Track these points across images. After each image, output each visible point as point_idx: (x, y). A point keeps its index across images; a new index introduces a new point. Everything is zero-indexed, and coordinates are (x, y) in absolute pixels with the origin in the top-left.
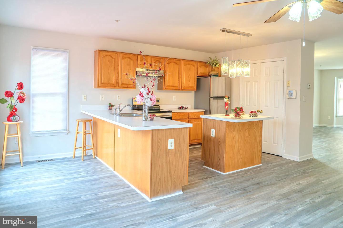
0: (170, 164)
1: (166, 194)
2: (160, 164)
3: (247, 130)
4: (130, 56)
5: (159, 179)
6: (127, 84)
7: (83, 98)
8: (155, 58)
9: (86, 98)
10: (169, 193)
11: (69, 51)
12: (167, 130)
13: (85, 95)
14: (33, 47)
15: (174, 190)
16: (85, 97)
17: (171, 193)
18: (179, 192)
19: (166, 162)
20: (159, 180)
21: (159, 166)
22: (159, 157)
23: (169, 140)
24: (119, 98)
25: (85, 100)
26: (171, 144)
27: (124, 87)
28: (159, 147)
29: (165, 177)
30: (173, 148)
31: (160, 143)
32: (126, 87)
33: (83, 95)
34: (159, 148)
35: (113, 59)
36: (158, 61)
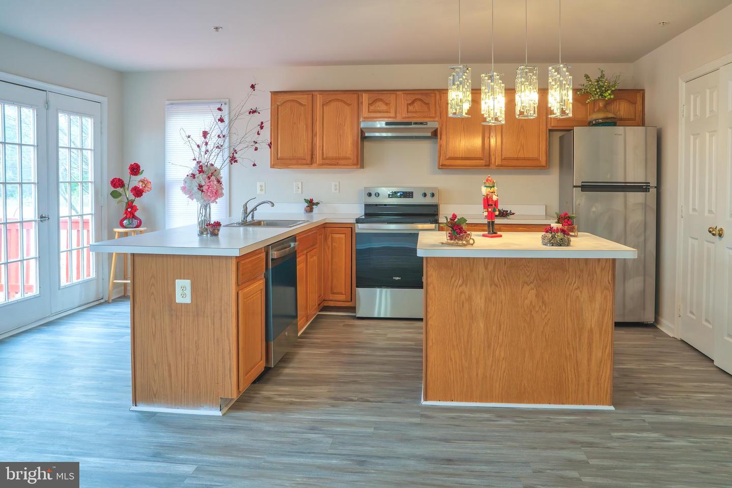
0: (183, 337)
1: (175, 406)
2: (155, 332)
3: (532, 285)
4: (340, 97)
5: (155, 365)
6: (339, 159)
7: (258, 188)
8: (410, 94)
9: (263, 188)
10: (181, 403)
11: (229, 100)
12: (172, 259)
13: (263, 184)
14: (168, 102)
15: (197, 400)
16: (261, 186)
17: (187, 405)
18: (210, 410)
19: (172, 331)
20: (156, 369)
21: (154, 336)
22: (153, 316)
23: (176, 280)
24: (338, 187)
25: (263, 192)
26: (183, 292)
27: (330, 165)
28: (153, 294)
29: (169, 366)
30: (188, 300)
31: (153, 285)
32: (335, 165)
33: (258, 183)
34: (152, 296)
35: (302, 108)
36: (420, 100)
